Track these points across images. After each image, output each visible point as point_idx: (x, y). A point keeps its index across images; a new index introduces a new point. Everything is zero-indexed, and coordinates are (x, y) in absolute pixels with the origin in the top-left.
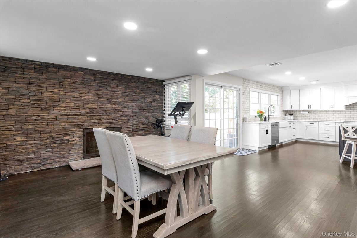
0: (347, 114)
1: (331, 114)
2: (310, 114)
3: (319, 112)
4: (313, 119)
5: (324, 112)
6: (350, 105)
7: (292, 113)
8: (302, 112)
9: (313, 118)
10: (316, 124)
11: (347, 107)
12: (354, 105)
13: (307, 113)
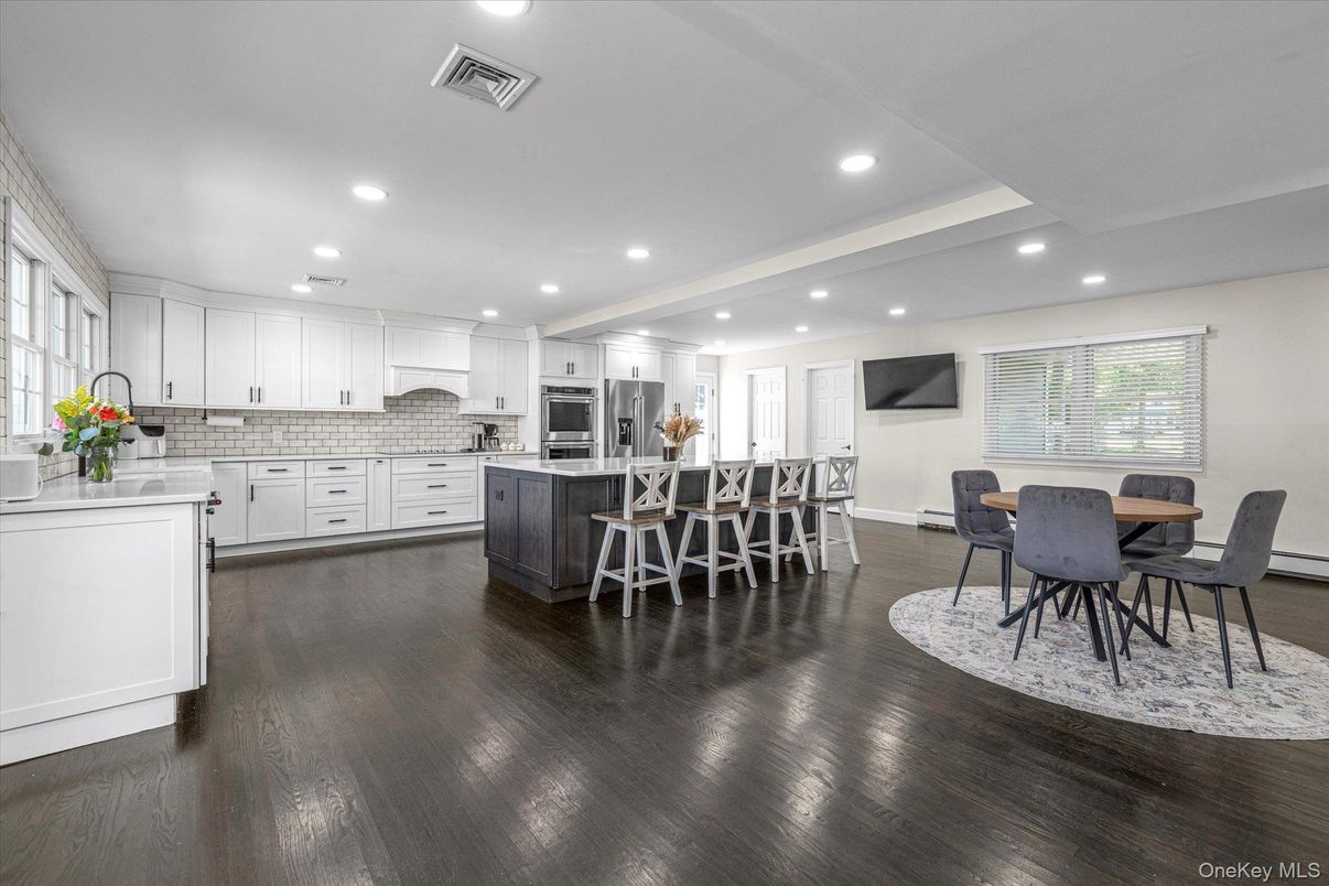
0: (380, 429)
1: (329, 429)
2: (249, 428)
3: (286, 421)
4: (258, 450)
5: (305, 421)
6: (405, 396)
7: (156, 421)
8: (212, 421)
9: (258, 444)
10: (296, 470)
11: (390, 402)
12: (415, 396)
13: (238, 422)
